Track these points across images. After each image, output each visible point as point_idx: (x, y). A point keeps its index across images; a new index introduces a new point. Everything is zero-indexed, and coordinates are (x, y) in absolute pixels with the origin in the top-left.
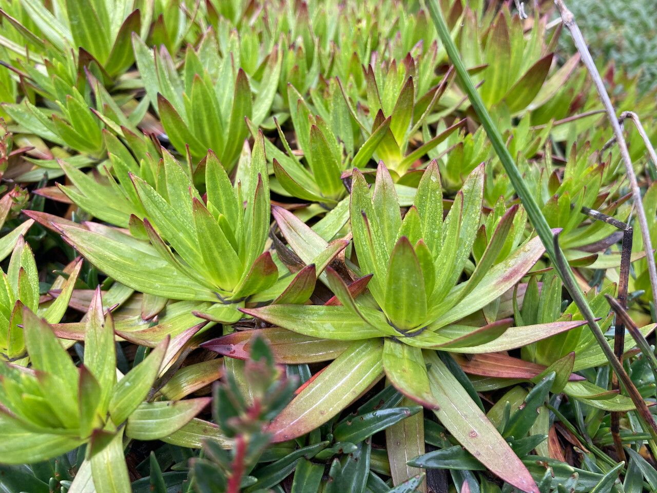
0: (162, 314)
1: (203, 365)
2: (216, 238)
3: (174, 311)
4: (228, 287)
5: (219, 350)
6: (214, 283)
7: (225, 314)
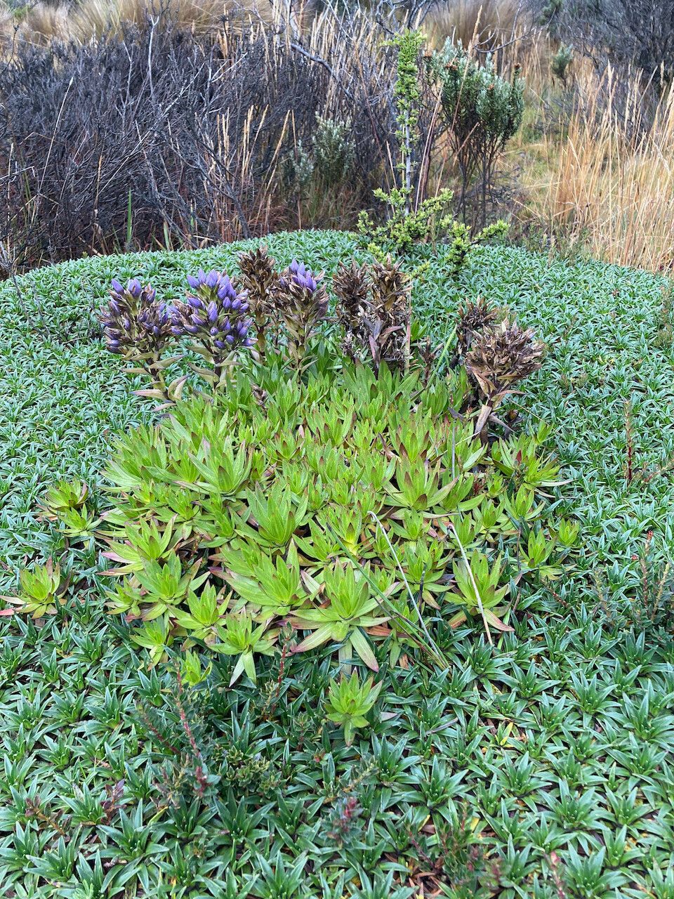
0: (261, 610)
1: (275, 630)
2: (280, 586)
3: (265, 610)
4: (284, 600)
5: (280, 624)
6: (280, 599)
7: (282, 611)
